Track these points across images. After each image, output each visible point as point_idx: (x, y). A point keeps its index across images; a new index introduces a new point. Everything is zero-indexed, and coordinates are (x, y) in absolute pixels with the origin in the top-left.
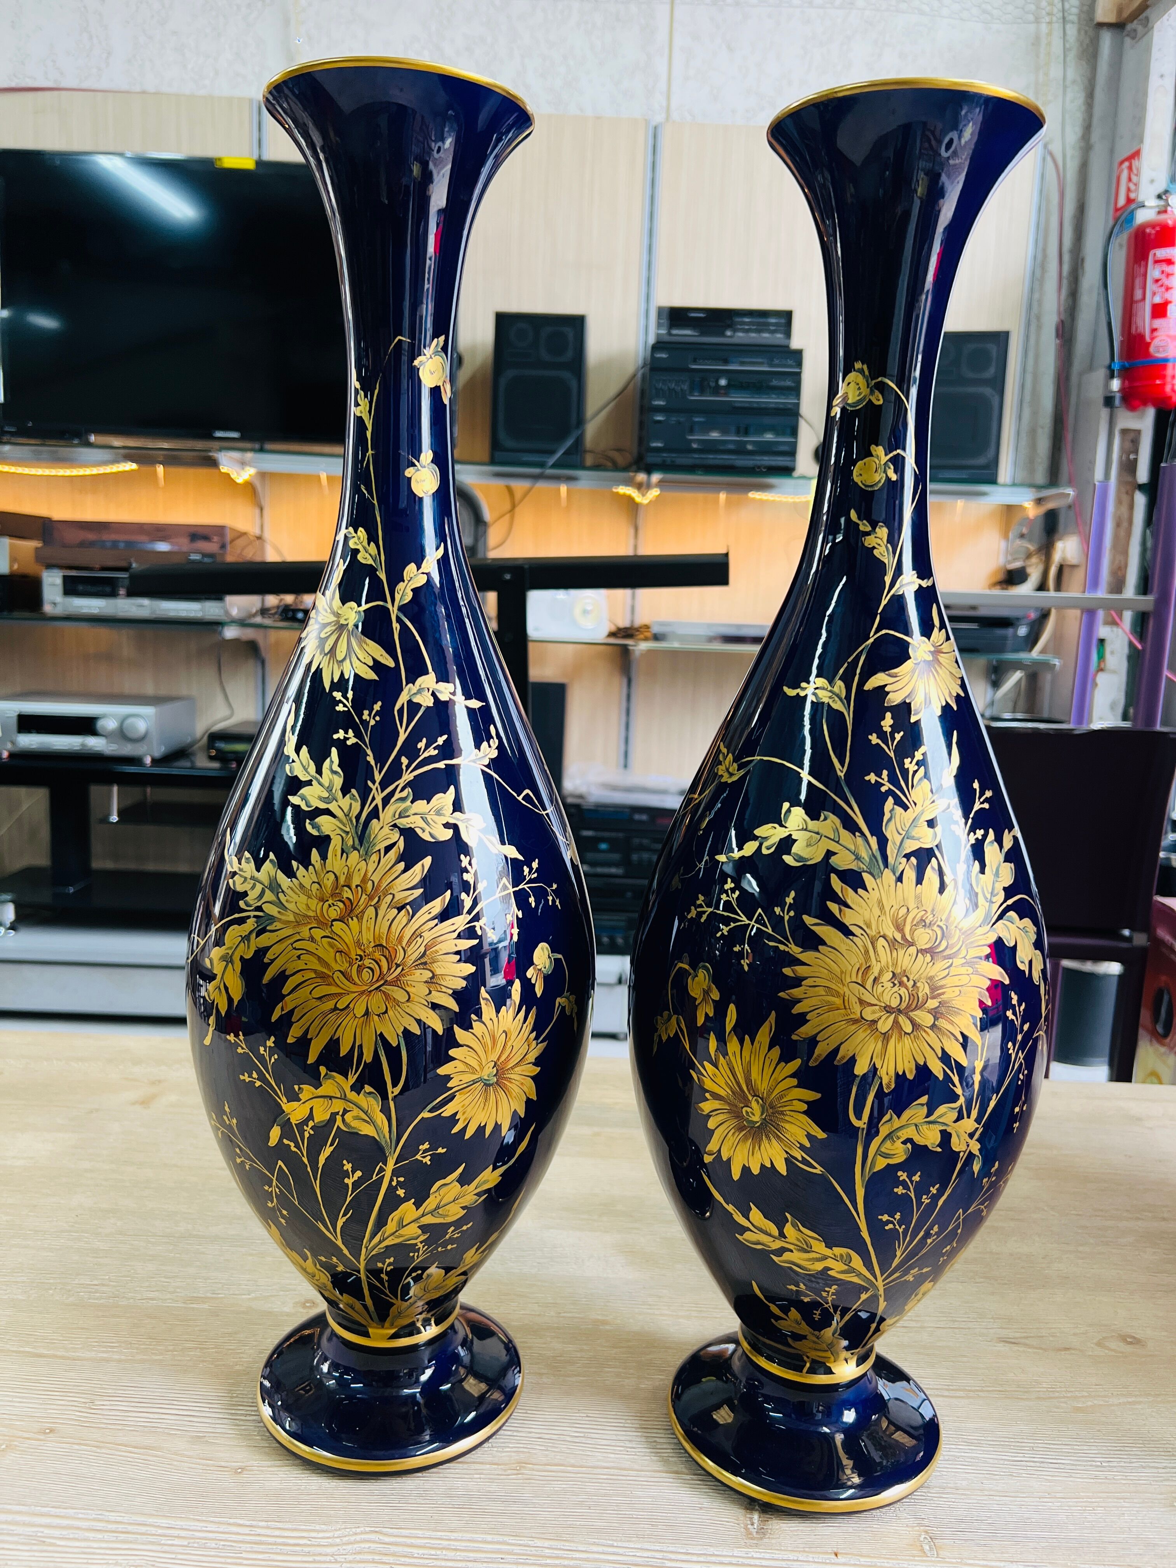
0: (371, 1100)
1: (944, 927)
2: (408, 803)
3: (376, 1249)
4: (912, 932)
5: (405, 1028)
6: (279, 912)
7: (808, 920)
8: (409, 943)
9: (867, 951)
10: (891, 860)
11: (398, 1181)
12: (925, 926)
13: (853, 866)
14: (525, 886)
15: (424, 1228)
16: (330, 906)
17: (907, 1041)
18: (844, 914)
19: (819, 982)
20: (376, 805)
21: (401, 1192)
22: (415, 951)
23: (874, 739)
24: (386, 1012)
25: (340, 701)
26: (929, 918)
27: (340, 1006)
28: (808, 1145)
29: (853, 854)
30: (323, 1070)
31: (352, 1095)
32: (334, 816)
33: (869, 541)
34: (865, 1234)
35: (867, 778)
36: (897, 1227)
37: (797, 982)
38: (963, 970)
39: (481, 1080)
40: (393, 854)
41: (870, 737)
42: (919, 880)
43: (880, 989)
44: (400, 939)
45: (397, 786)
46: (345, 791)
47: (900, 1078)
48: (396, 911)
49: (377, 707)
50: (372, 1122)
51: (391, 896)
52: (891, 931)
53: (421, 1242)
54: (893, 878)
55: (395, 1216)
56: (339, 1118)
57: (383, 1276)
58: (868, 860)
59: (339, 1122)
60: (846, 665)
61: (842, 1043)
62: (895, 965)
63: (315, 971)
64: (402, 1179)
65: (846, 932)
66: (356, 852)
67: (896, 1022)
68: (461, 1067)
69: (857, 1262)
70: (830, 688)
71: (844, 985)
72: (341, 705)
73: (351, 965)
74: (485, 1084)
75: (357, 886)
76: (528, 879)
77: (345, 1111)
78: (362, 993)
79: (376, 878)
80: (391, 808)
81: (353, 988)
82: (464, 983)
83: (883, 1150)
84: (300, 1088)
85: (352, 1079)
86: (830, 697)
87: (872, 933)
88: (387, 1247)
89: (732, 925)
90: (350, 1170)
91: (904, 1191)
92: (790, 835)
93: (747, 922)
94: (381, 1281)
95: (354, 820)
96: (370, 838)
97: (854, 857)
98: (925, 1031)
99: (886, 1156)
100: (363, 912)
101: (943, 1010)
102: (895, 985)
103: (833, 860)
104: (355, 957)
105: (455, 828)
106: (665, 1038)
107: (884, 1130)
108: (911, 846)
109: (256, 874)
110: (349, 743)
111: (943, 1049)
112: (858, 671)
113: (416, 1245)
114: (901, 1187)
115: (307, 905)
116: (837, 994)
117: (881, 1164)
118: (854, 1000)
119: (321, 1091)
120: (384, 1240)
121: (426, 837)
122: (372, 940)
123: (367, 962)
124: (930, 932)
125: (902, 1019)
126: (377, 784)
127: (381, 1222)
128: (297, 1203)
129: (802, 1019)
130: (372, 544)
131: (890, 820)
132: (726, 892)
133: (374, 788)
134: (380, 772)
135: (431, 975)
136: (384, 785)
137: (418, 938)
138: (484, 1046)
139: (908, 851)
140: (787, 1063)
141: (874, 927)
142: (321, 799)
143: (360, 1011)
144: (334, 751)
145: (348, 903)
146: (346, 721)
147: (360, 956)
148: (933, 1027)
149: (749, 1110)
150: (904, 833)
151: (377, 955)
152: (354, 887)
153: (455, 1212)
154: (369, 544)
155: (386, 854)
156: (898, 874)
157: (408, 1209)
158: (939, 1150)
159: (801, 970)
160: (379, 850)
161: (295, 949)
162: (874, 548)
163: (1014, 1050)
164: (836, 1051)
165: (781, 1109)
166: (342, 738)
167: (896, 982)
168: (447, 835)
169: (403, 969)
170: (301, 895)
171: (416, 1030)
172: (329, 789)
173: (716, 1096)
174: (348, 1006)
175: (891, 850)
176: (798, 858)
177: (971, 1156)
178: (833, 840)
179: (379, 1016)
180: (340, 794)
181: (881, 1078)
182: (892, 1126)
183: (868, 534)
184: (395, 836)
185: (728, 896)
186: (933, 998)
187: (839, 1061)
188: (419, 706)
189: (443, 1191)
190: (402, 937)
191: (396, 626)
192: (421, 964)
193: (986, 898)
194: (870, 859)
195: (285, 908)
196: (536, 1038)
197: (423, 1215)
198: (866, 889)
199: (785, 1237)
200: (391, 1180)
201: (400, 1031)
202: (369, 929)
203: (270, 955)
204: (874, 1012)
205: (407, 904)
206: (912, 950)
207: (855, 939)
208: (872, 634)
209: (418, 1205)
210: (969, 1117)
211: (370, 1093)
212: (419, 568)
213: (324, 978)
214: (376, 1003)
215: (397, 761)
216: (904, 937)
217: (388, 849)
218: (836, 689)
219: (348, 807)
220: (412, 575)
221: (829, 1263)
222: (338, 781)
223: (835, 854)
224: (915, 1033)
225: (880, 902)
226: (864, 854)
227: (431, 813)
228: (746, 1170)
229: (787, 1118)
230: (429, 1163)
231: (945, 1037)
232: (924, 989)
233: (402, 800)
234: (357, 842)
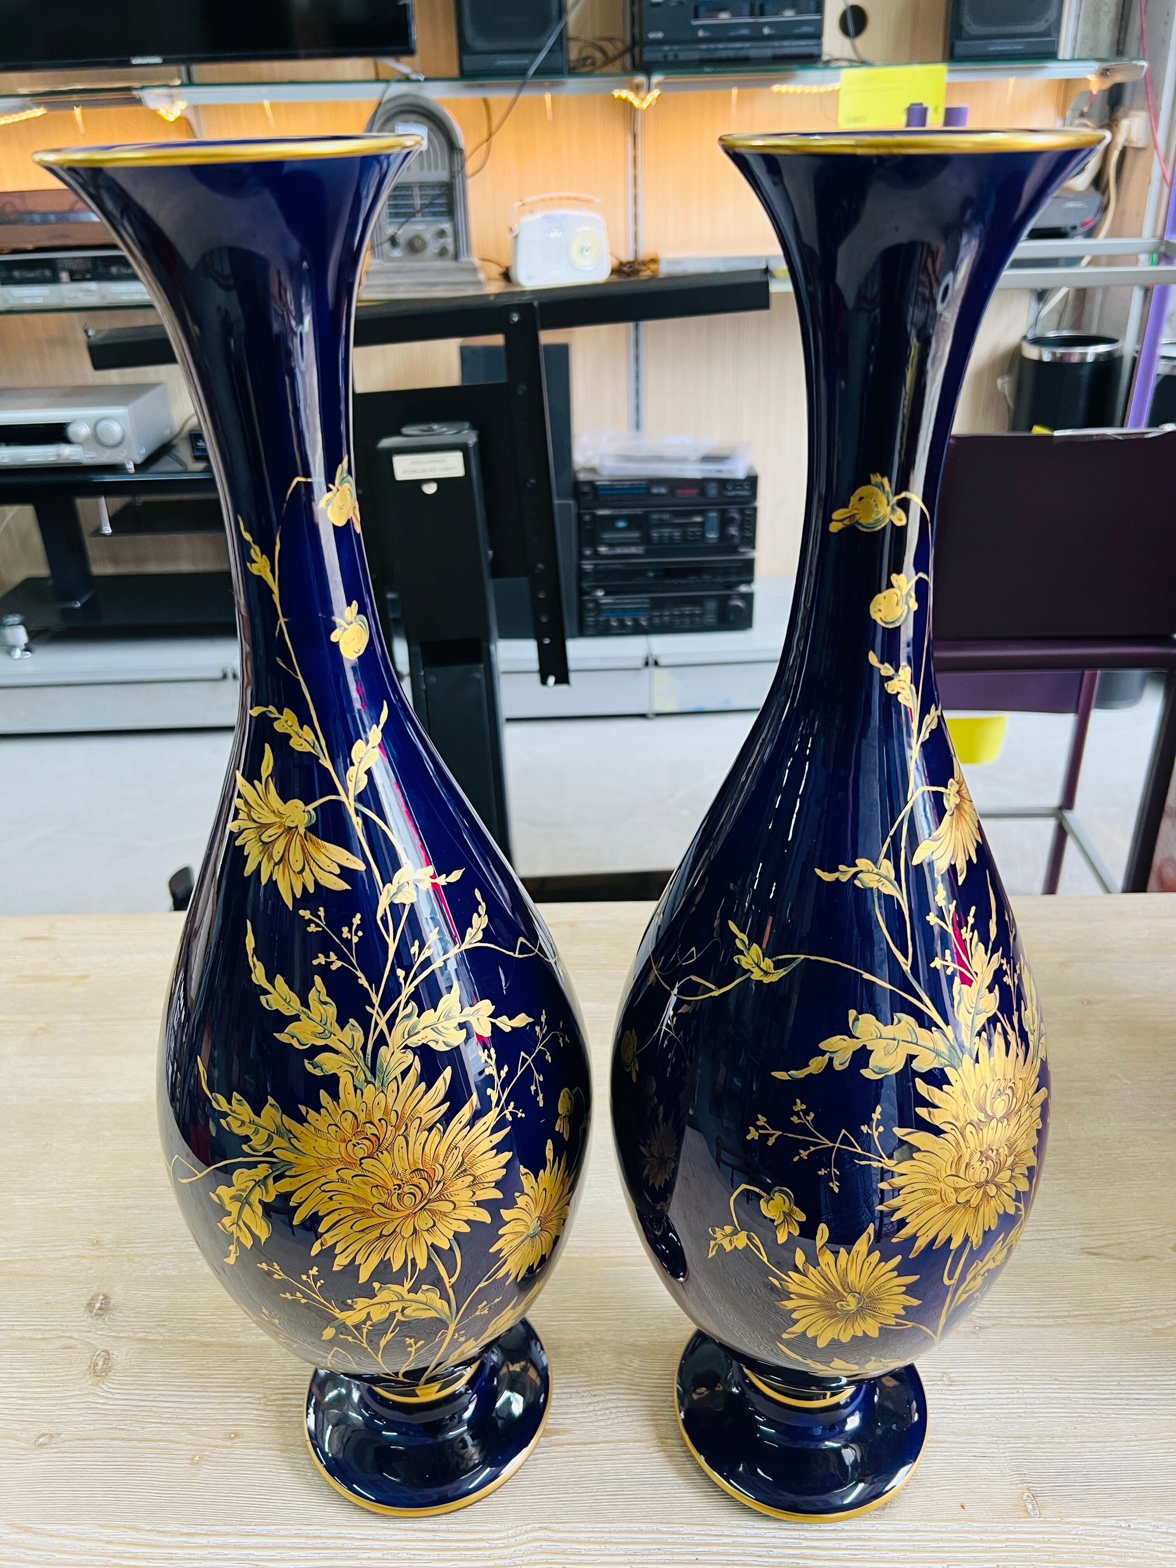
0: (429, 1294)
2: (415, 1018)
5: (454, 1232)
6: (296, 1158)
8: (445, 1158)
16: (354, 1146)
20: (382, 1030)
22: (453, 1163)
25: (311, 921)
27: (386, 1232)
30: (375, 1285)
32: (336, 1052)
39: (528, 1236)
44: (436, 1157)
45: (400, 1003)
46: (342, 1022)
48: (426, 1133)
49: (356, 920)
51: (418, 1120)
63: (351, 1208)
66: (370, 1086)
72: (313, 925)
73: (390, 1195)
74: (532, 1237)
75: (380, 1120)
76: (541, 1038)
78: (407, 1216)
79: (398, 1106)
80: (398, 1029)
81: (397, 1215)
82: (505, 1171)
95: (360, 1053)
96: (382, 1067)
100: (392, 1143)
103: (915, 1064)
104: (392, 1187)
105: (467, 1025)
110: (334, 967)
115: (328, 1147)
119: (377, 1299)
121: (441, 1047)
122: (407, 1167)
123: (406, 1188)
126: (377, 1007)
130: (305, 727)
133: (374, 1012)
134: (377, 994)
135: (471, 1179)
136: (384, 1007)
137: (454, 1151)
142: (316, 1034)
143: (406, 1232)
144: (317, 979)
145: (373, 1139)
146: (325, 944)
147: (398, 1185)
151: (416, 1179)
152: (376, 1122)
154: (302, 729)
155: (403, 1080)
160: (396, 1078)
161: (324, 1191)
166: (323, 963)
168: (461, 1036)
169: (444, 1184)
170: (318, 1138)
171: (466, 1229)
172: (323, 1023)
174: (394, 1231)
176: (878, 1071)
179: (426, 1231)
180: (337, 1027)
184: (409, 1057)
188: (404, 905)
190: (437, 1155)
191: (356, 819)
192: (462, 1172)
195: (303, 1153)
201: (449, 1236)
202: (402, 1158)
203: (294, 1200)
205: (436, 1123)
211: (428, 1290)
212: (367, 744)
213: (363, 1212)
214: (423, 1220)
215: (393, 975)
217: (404, 1074)
219: (350, 1039)
220: (361, 756)
222: (332, 1010)
223: (915, 1056)
227: (442, 1018)
233: (408, 1016)
234: (369, 1075)
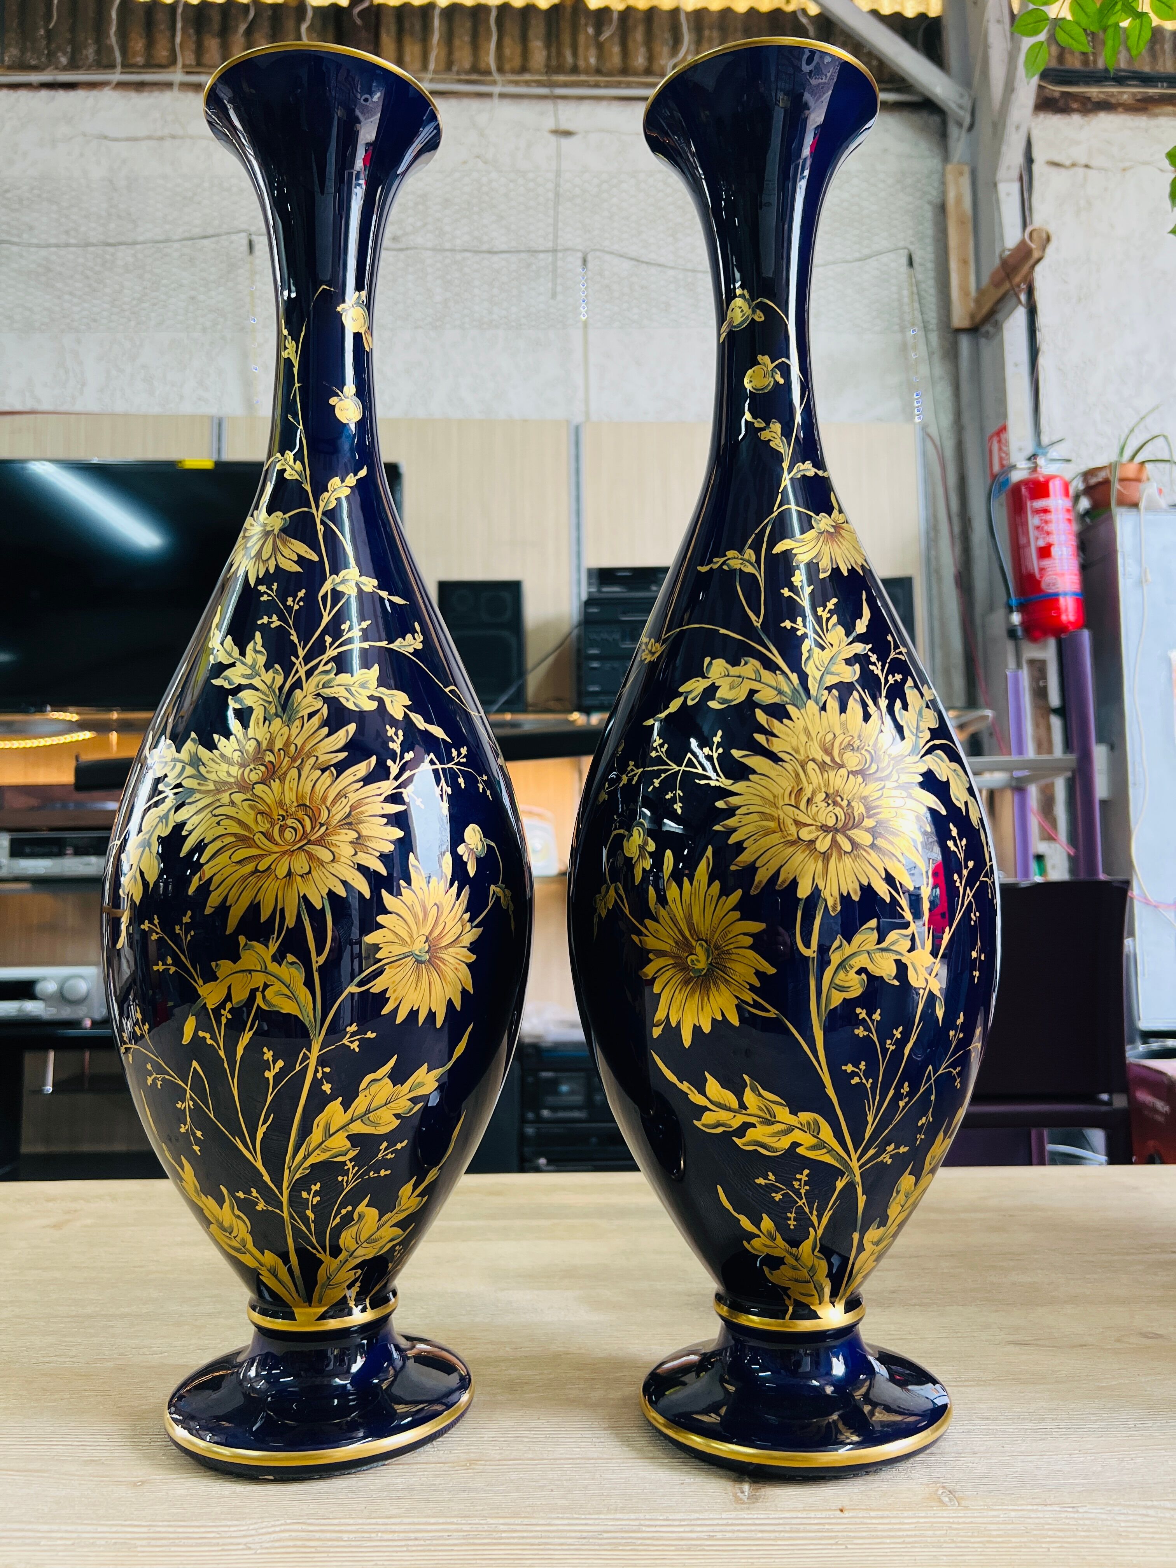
0: (293, 970)
1: (873, 752)
2: (332, 675)
3: (300, 1171)
4: (841, 755)
5: (330, 890)
6: (199, 784)
7: (736, 753)
8: (334, 802)
9: (797, 775)
10: (813, 692)
11: (323, 1072)
12: (853, 749)
13: (777, 700)
14: (454, 767)
15: (354, 1139)
16: (251, 770)
17: (847, 860)
18: (772, 743)
19: (753, 809)
20: (300, 677)
21: (327, 1087)
22: (340, 811)
23: (786, 592)
24: (309, 872)
25: (265, 593)
26: (857, 743)
27: (261, 867)
28: (758, 985)
29: (776, 689)
30: (242, 939)
31: (273, 967)
32: (257, 689)
33: (764, 436)
34: (830, 1092)
35: (783, 625)
36: (864, 1081)
37: (731, 812)
38: (897, 793)
39: (411, 954)
40: (316, 720)
41: (782, 591)
42: (843, 709)
43: (814, 809)
44: (324, 799)
45: (321, 661)
46: (268, 666)
47: (845, 899)
48: (320, 772)
49: (301, 594)
50: (293, 997)
51: (315, 758)
52: (820, 756)
53: (351, 1160)
54: (816, 709)
55: (320, 1121)
56: (259, 995)
57: (309, 1213)
58: (789, 692)
59: (259, 1001)
60: (753, 536)
61: (782, 866)
62: (827, 785)
63: (235, 835)
64: (327, 1070)
65: (774, 758)
66: (279, 719)
67: (834, 841)
68: (390, 937)
69: (827, 1132)
70: (740, 557)
71: (777, 808)
72: (265, 596)
73: (273, 825)
74: (417, 960)
75: (279, 750)
76: (456, 761)
77: (266, 986)
78: (284, 853)
79: (299, 742)
80: (314, 680)
81: (276, 849)
82: (392, 847)
83: (837, 981)
84: (217, 965)
85: (273, 946)
86: (741, 564)
87: (801, 757)
88: (312, 1166)
89: (663, 776)
90: (271, 1059)
91: (866, 1033)
92: (714, 683)
93: (677, 768)
94: (305, 1220)
95: (277, 691)
96: (293, 706)
97: (776, 693)
98: (865, 850)
99: (841, 989)
100: (285, 773)
101: (880, 830)
102: (829, 805)
103: (756, 697)
104: (276, 817)
105: (381, 701)
106: (604, 914)
107: (836, 958)
108: (830, 680)
109: (177, 755)
110: (273, 626)
111: (886, 870)
112: (766, 539)
113: (344, 1164)
114: (861, 1028)
115: (228, 772)
116: (771, 818)
117: (837, 999)
118: (789, 822)
119: (240, 965)
120: (309, 1155)
121: (350, 706)
122: (294, 799)
123: (289, 822)
124: (859, 755)
125: (840, 838)
126: (300, 659)
127: (306, 1131)
128: (212, 1116)
129: (739, 847)
130: (298, 462)
131: (808, 659)
132: (656, 749)
133: (297, 662)
134: (303, 649)
135: (356, 835)
136: (307, 659)
137: (343, 799)
138: (415, 916)
139: (828, 684)
140: (727, 896)
141: (802, 751)
142: (244, 676)
143: (282, 871)
144: (258, 635)
145: (270, 766)
146: (270, 608)
147: (283, 816)
148: (873, 846)
149: (693, 957)
150: (823, 669)
151: (300, 814)
152: (276, 750)
153: (387, 1123)
154: (295, 463)
155: (308, 720)
156: (821, 704)
157: (334, 1111)
158: (896, 983)
159: (733, 800)
160: (303, 717)
161: (215, 816)
162: (770, 440)
163: (961, 882)
164: (777, 873)
165: (727, 948)
166: (266, 622)
167: (830, 802)
168: (373, 706)
169: (327, 829)
170: (222, 764)
171: (342, 892)
172: (253, 667)
173: (661, 954)
174: (269, 867)
175: (812, 684)
176: (723, 701)
177: (931, 997)
178: (755, 680)
179: (302, 876)
180: (263, 670)
181: (825, 900)
182: (843, 954)
183: (763, 429)
184: (319, 704)
185: (657, 751)
186: (869, 817)
187: (780, 886)
188: (343, 594)
189: (374, 1088)
190: (326, 796)
191: (320, 528)
192: (347, 824)
193: (912, 733)
194: (793, 692)
195: (206, 779)
196: (471, 920)
197: (352, 1121)
198: (790, 718)
199: (746, 1108)
200: (316, 1071)
201: (325, 893)
202: (291, 789)
203: (188, 827)
204: (810, 832)
205: (331, 766)
206: (843, 772)
207: (784, 764)
208: (775, 509)
209: (346, 1106)
210: (923, 948)
211: (292, 963)
212: (343, 481)
213: (245, 841)
214: (300, 864)
215: (321, 639)
216: (833, 760)
217: (311, 716)
218: (746, 557)
219: (271, 680)
220: (336, 487)
221: (797, 1136)
222: (262, 659)
223: (757, 691)
224: (855, 852)
225: (806, 731)
226: (786, 689)
227: (356, 685)
228: (697, 1030)
229: (733, 957)
230: (357, 1050)
231: (887, 857)
232: (859, 809)
233: (326, 672)
234: (279, 709)
